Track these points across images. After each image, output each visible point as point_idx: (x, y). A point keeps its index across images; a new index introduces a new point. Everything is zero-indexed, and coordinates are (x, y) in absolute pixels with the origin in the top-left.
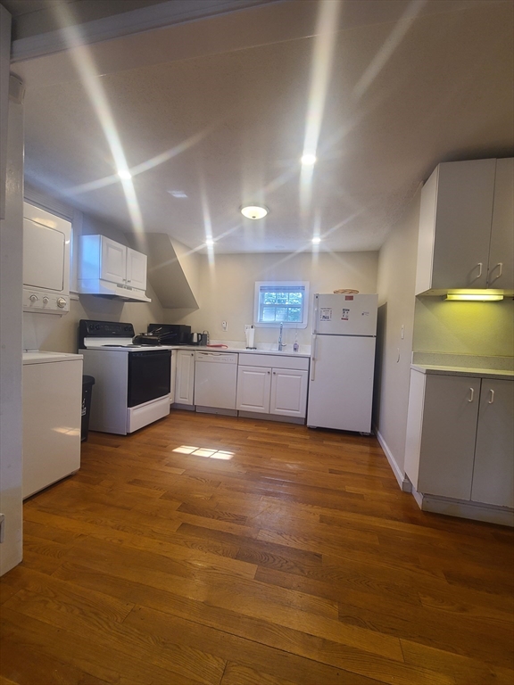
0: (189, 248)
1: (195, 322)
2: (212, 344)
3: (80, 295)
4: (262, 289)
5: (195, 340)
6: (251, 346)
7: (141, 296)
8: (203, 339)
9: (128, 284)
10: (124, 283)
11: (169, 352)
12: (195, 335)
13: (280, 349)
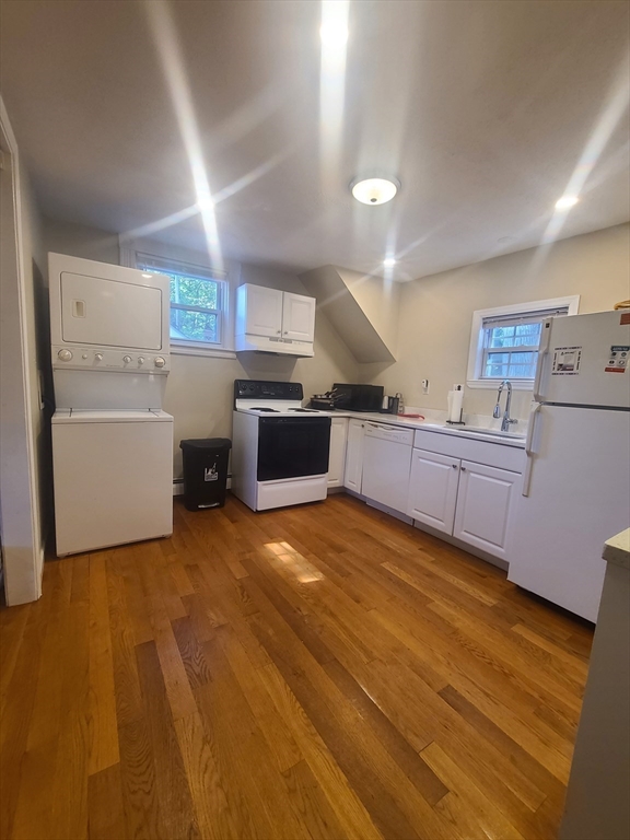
0: (362, 274)
1: (390, 381)
2: (406, 413)
3: (238, 353)
4: (486, 322)
5: (385, 406)
6: (455, 418)
7: (308, 349)
8: (394, 407)
9: (285, 337)
10: (279, 335)
11: (327, 421)
12: (386, 399)
13: (504, 427)
